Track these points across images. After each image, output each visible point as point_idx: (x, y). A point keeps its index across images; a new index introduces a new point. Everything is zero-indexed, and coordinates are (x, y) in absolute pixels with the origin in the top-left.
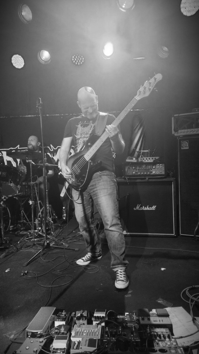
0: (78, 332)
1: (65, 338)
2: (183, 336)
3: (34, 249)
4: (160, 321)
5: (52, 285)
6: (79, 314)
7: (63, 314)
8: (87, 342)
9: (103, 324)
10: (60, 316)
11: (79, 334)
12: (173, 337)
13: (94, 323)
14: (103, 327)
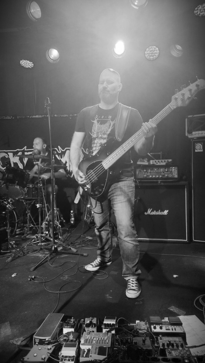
0: (87, 340)
1: (73, 346)
2: (196, 345)
3: (40, 253)
4: (172, 329)
5: (60, 291)
6: (88, 321)
7: (72, 321)
8: (97, 350)
9: (113, 332)
10: (68, 323)
11: (88, 341)
12: (187, 346)
13: (104, 331)
14: (113, 334)
